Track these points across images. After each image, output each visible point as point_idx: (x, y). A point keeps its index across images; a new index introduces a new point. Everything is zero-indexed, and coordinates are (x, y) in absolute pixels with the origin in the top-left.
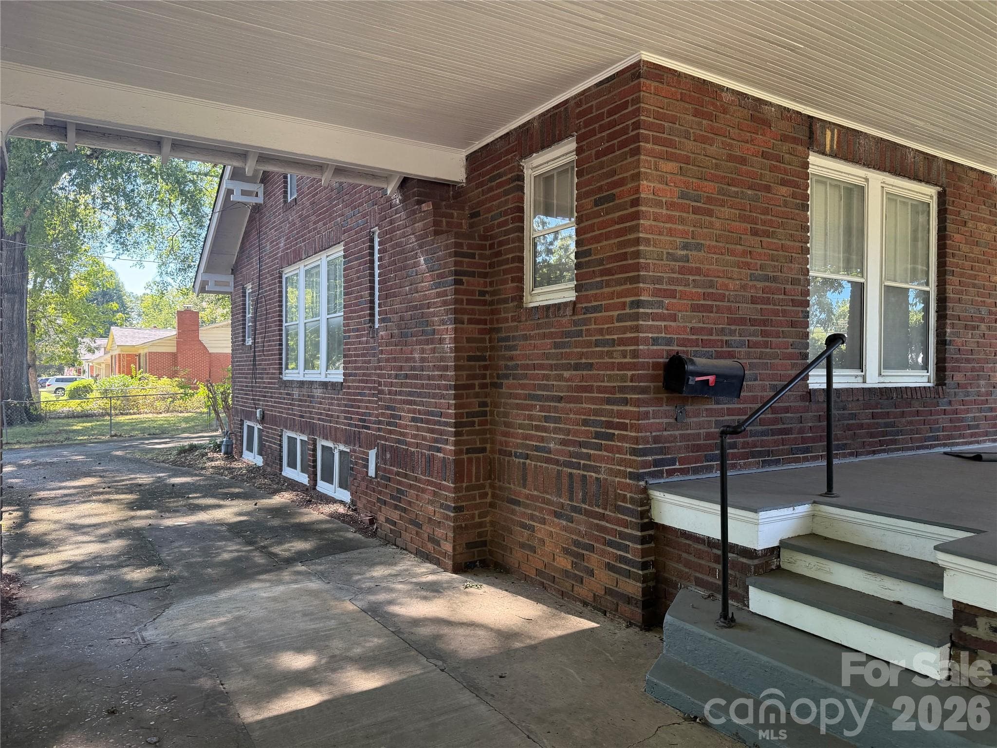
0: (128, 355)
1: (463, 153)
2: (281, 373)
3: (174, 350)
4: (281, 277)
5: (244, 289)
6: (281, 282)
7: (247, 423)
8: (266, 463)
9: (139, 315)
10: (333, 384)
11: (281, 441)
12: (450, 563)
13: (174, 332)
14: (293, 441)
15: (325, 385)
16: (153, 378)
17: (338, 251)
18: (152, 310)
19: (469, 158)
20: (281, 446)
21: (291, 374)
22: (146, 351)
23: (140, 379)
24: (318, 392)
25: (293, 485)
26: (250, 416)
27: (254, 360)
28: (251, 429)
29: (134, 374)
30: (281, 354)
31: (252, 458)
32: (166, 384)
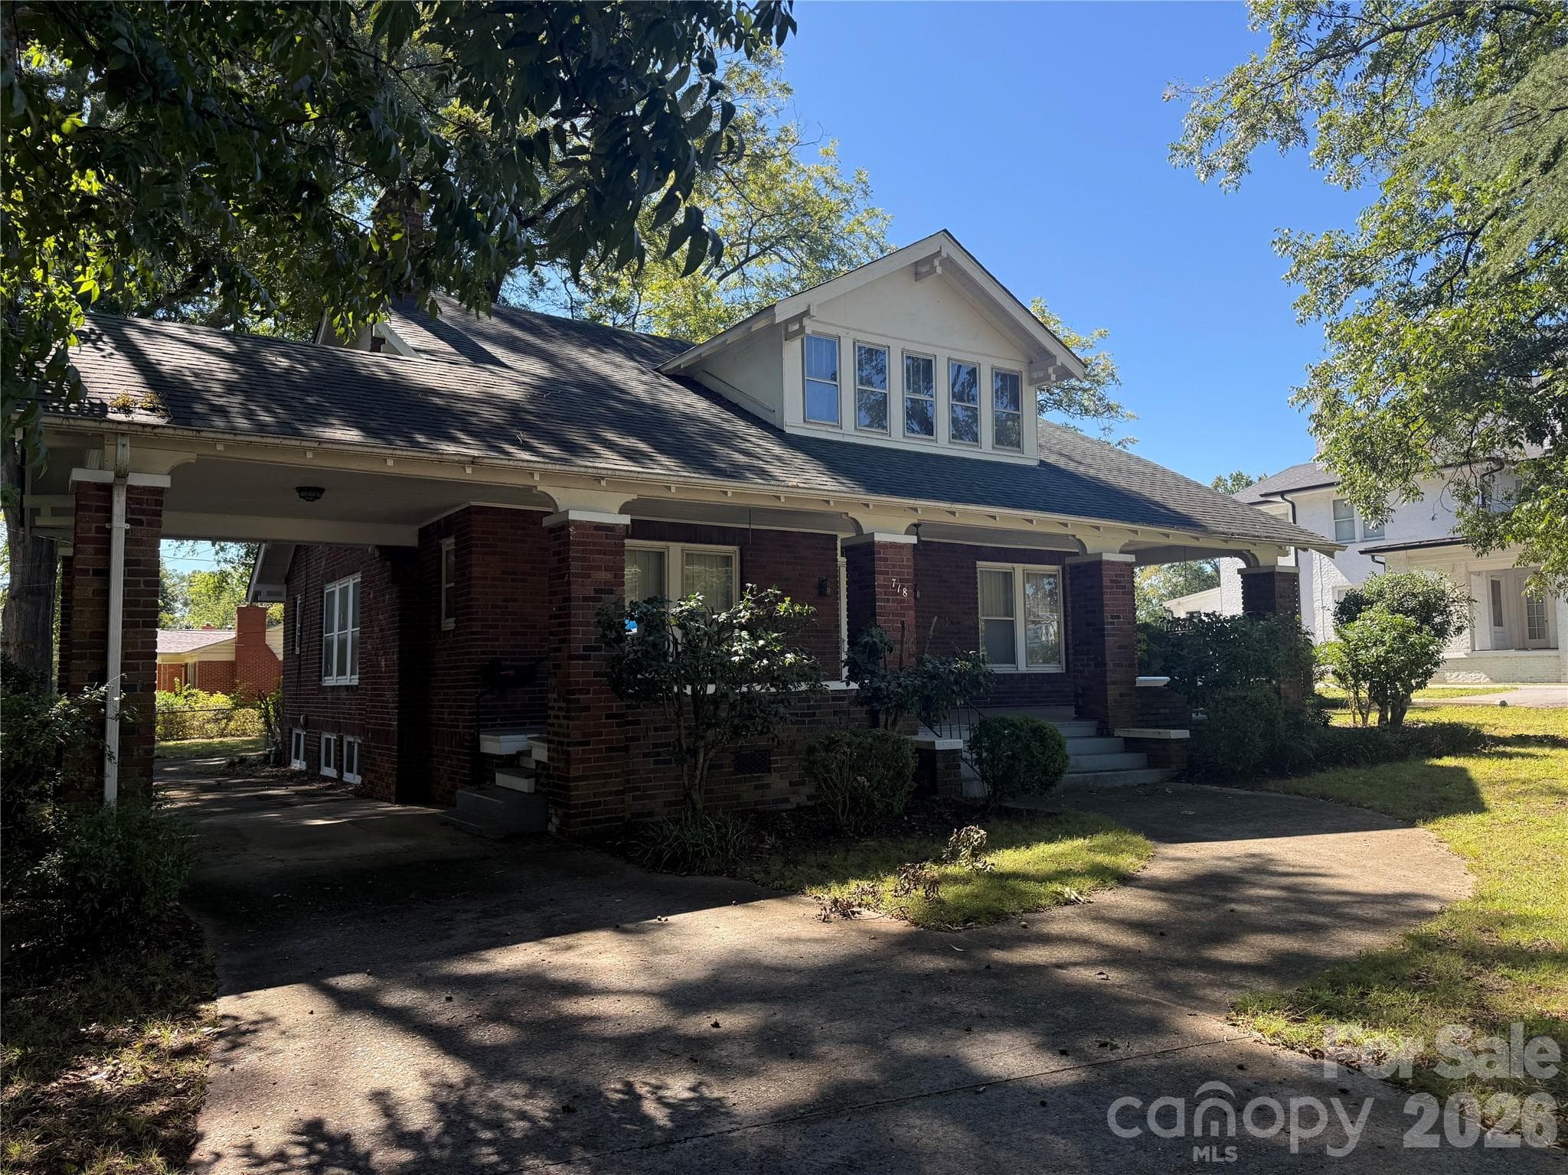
0: (171, 666)
1: (416, 528)
2: (320, 680)
3: (231, 657)
4: (322, 592)
5: (295, 599)
6: (322, 597)
7: (296, 731)
8: (308, 766)
9: (186, 604)
10: (352, 687)
11: (319, 742)
12: (393, 798)
13: (233, 634)
14: (328, 740)
15: (347, 688)
16: (202, 694)
17: (358, 578)
18: (206, 598)
19: (420, 530)
20: (319, 747)
21: (330, 681)
22: (195, 660)
23: (186, 697)
24: (344, 695)
25: (326, 779)
26: (295, 722)
27: (299, 669)
28: (298, 736)
29: (177, 690)
30: (321, 663)
31: (297, 765)
32: (220, 700)
